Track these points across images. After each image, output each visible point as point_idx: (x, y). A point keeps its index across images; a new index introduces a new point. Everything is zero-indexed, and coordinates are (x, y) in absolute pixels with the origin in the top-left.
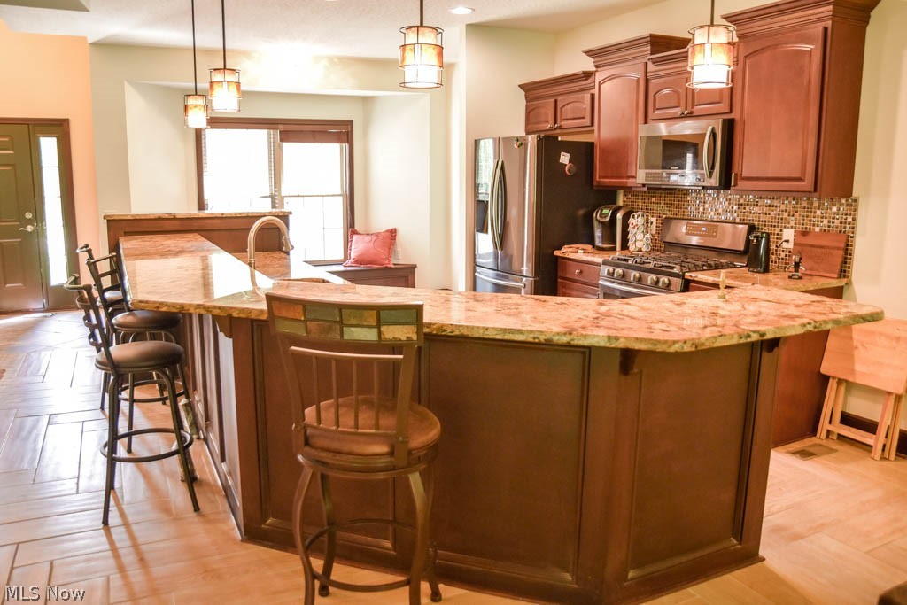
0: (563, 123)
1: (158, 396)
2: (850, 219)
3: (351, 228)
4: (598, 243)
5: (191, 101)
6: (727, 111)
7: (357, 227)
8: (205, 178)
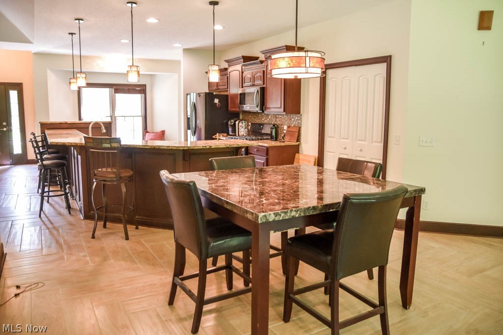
0: (220, 87)
1: (60, 189)
2: (300, 121)
3: (145, 130)
4: (230, 133)
5: (72, 81)
6: (262, 84)
7: (148, 130)
8: (82, 108)
